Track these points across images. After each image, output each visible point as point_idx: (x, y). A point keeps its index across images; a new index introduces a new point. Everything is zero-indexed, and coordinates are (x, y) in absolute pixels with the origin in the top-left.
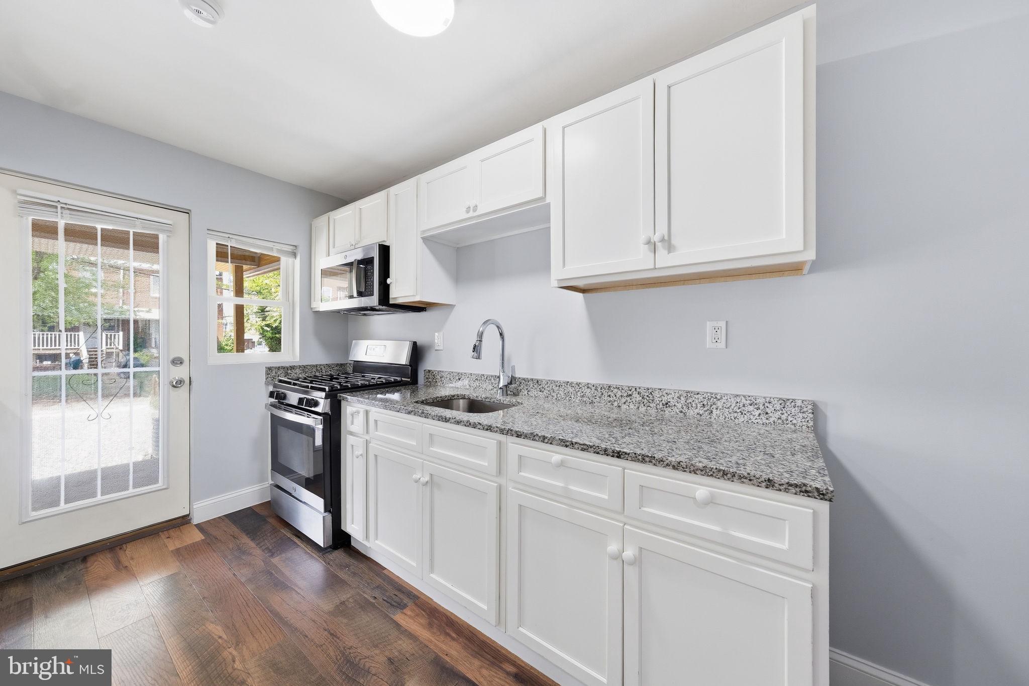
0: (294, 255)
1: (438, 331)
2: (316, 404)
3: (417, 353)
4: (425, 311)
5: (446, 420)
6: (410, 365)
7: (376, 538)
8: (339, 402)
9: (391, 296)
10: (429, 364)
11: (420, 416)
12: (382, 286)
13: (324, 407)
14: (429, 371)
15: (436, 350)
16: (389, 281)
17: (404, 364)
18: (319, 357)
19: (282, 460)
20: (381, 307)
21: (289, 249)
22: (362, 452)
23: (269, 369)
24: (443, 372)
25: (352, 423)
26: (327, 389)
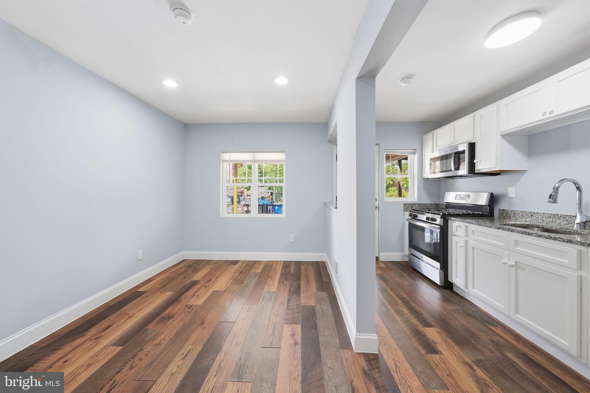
0: (414, 153)
1: (511, 186)
2: (435, 220)
3: (493, 199)
4: (500, 175)
5: (529, 234)
6: (489, 206)
7: (473, 288)
8: (448, 220)
9: (476, 169)
10: (502, 205)
11: (507, 230)
12: (470, 164)
13: (440, 222)
14: (503, 210)
15: (509, 198)
16: (475, 161)
17: (484, 205)
18: (427, 200)
19: (415, 243)
20: (470, 175)
21: (412, 151)
22: (463, 245)
23: (405, 204)
24: (515, 211)
25: (456, 231)
26: (441, 214)
